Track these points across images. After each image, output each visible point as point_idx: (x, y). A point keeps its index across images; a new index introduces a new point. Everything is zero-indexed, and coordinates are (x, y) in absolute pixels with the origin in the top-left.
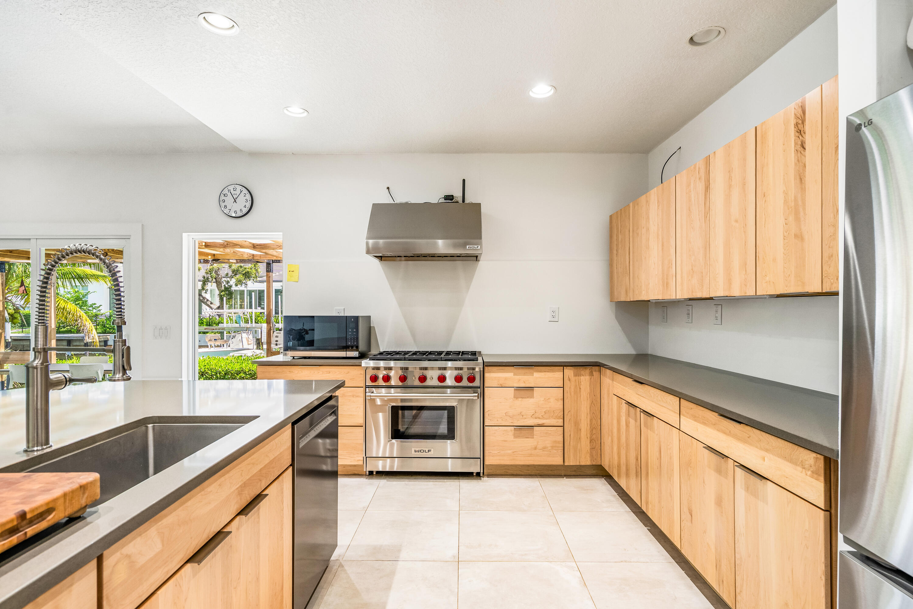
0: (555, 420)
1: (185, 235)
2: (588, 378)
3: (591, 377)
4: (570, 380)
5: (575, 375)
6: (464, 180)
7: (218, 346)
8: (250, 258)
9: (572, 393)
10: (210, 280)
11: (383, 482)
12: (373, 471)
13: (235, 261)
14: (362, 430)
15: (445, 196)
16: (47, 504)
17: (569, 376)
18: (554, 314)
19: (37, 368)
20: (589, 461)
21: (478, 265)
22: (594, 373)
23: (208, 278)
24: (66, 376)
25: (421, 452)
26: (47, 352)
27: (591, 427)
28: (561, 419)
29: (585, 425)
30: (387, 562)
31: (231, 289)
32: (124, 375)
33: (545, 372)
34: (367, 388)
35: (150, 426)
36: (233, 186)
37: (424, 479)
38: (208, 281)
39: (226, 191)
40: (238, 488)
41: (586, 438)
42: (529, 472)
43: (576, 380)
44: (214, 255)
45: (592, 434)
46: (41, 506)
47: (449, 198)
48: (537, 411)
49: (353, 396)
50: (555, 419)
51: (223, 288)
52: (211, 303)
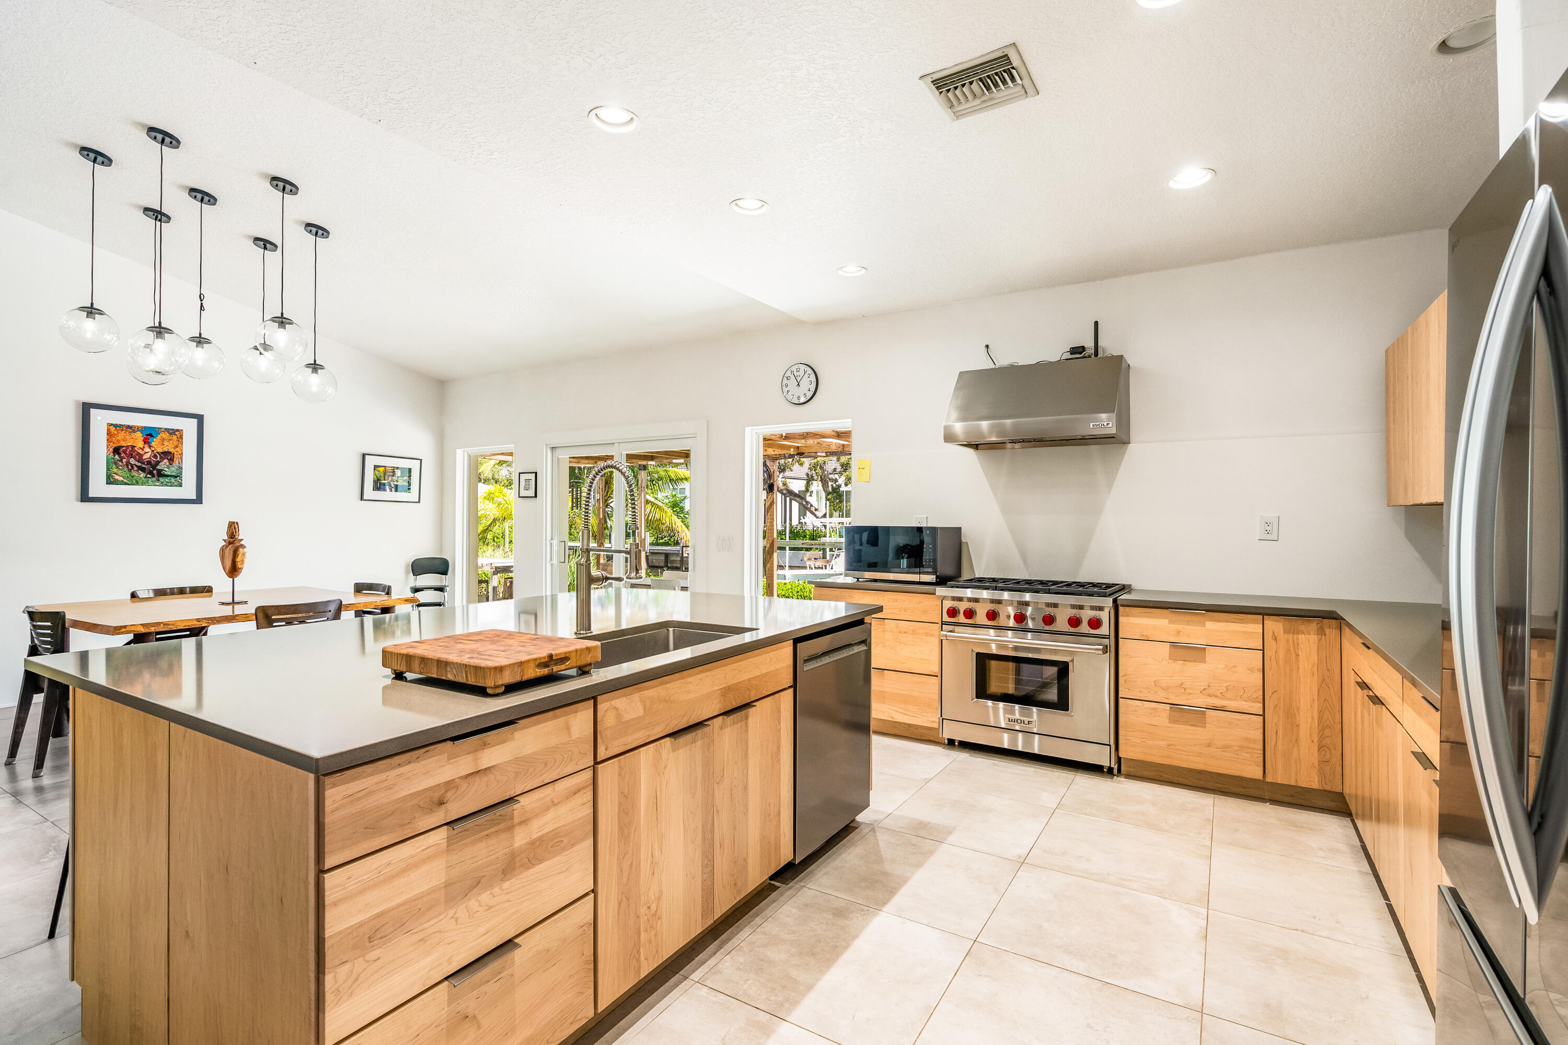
0: (1248, 703)
1: (747, 429)
2: (1313, 638)
3: (1320, 636)
4: (1275, 639)
5: (1287, 631)
6: (1096, 323)
7: (819, 568)
8: (840, 450)
9: (1281, 662)
10: (816, 478)
11: (963, 756)
12: (955, 740)
13: (824, 454)
14: (936, 681)
15: (1071, 348)
16: (565, 653)
17: (1274, 633)
18: (1268, 528)
19: (583, 565)
20: (1317, 783)
21: (1127, 449)
22: (1327, 631)
23: (812, 477)
24: (604, 575)
25: (1017, 722)
26: (589, 552)
27: (1322, 724)
28: (1259, 702)
29: (1307, 719)
30: (928, 841)
31: (839, 489)
32: (637, 574)
33: (1227, 622)
34: (943, 625)
35: (671, 629)
36: (796, 366)
37: (1024, 762)
38: (813, 480)
39: (789, 374)
40: (721, 689)
41: (1311, 741)
42: (1201, 783)
43: (1288, 641)
44: (798, 447)
45: (1322, 737)
46: (562, 653)
47: (1077, 351)
48: (1211, 685)
49: (926, 634)
50: (1246, 701)
51: (830, 489)
52: (816, 510)
